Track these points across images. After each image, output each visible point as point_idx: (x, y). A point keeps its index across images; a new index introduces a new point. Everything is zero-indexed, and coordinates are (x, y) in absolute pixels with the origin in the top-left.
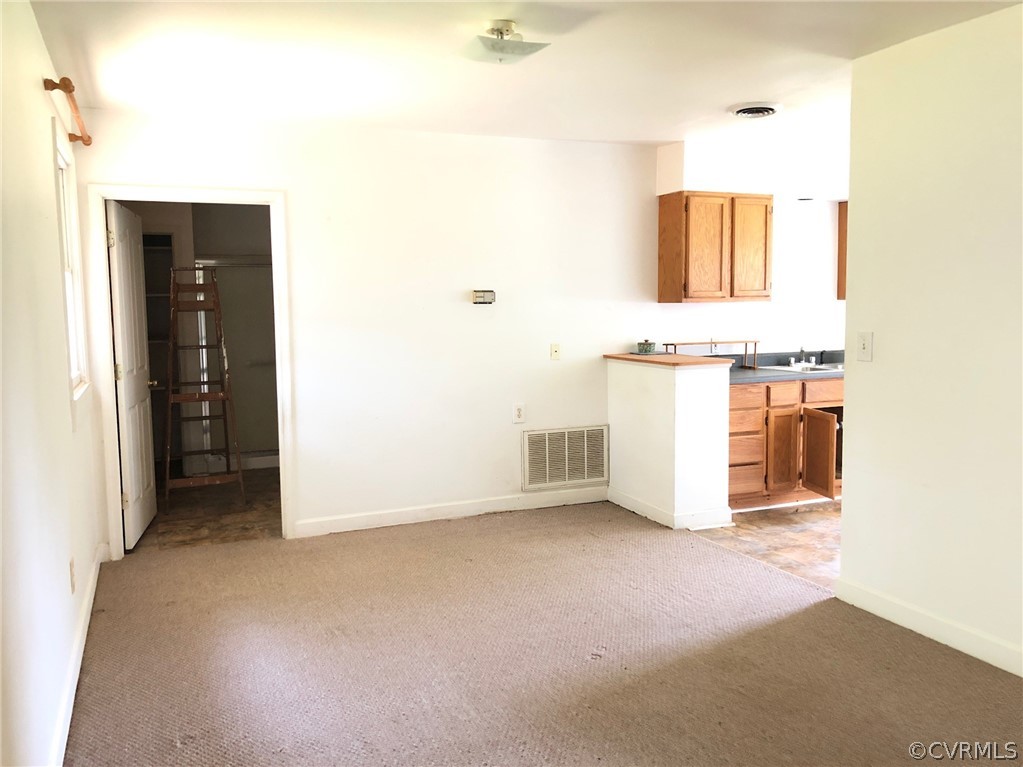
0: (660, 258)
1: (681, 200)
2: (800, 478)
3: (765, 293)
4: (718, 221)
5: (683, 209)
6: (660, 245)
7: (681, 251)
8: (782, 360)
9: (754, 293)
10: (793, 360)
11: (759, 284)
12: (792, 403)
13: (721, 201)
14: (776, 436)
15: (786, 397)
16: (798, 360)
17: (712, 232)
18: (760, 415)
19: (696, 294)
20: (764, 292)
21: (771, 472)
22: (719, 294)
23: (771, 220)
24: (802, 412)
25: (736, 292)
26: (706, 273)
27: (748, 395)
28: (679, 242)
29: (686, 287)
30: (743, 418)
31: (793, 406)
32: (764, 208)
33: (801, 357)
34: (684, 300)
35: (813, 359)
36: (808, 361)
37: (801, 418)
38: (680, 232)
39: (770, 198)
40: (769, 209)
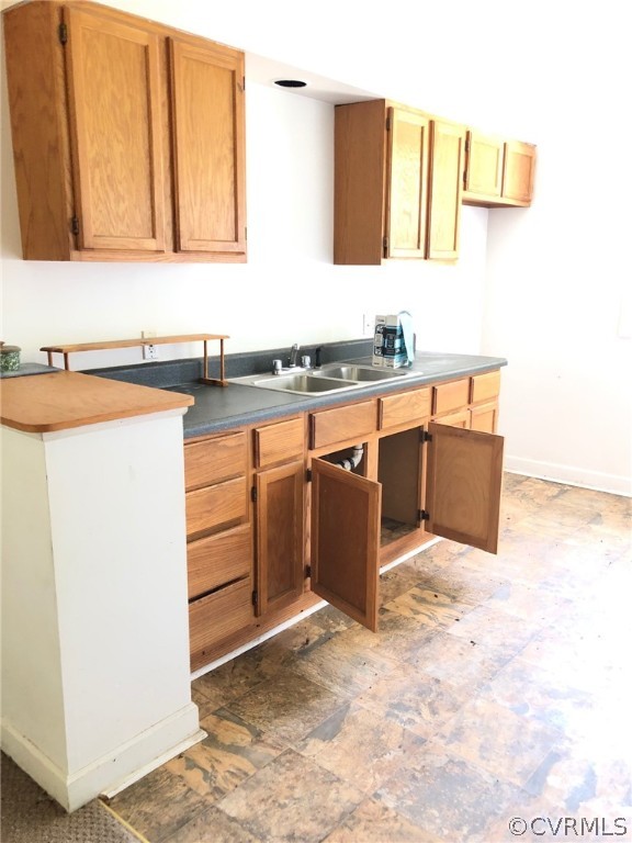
0: (19, 158)
1: (48, 17)
2: (308, 575)
3: (236, 247)
4: (139, 85)
5: (55, 36)
6: (15, 129)
7: (58, 139)
8: (262, 364)
9: (218, 247)
10: (279, 364)
11: (225, 231)
12: (294, 453)
13: (142, 38)
14: (269, 517)
15: (285, 444)
16: (287, 364)
17: (127, 108)
18: (241, 485)
19: (101, 243)
20: (234, 247)
21: (263, 584)
22: (151, 244)
23: (243, 104)
24: (309, 466)
25: (185, 243)
26: (119, 198)
27: (219, 454)
28: (53, 119)
29: (76, 225)
30: (211, 500)
31: (293, 459)
32: (229, 75)
33: (291, 357)
34: (74, 254)
35: (307, 360)
36: (301, 364)
37: (308, 476)
38: (52, 95)
39: (240, 56)
40: (238, 80)
